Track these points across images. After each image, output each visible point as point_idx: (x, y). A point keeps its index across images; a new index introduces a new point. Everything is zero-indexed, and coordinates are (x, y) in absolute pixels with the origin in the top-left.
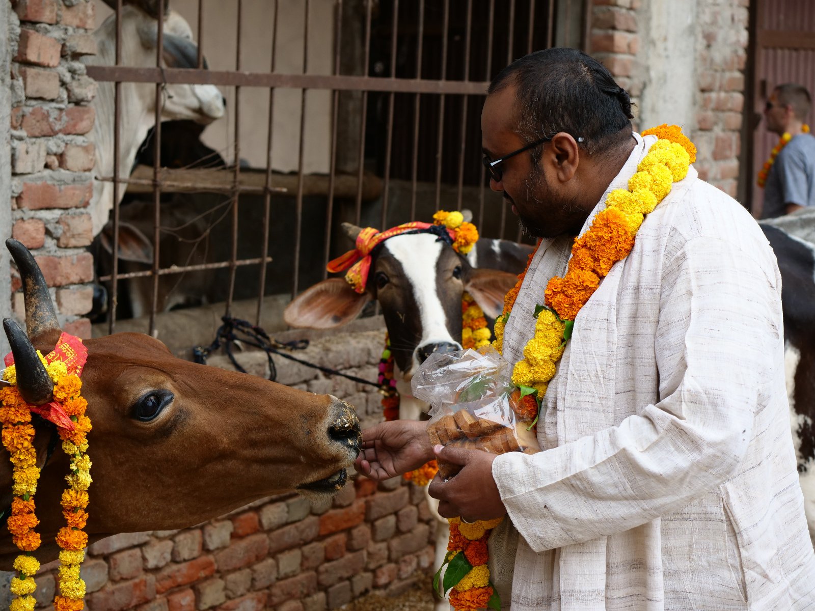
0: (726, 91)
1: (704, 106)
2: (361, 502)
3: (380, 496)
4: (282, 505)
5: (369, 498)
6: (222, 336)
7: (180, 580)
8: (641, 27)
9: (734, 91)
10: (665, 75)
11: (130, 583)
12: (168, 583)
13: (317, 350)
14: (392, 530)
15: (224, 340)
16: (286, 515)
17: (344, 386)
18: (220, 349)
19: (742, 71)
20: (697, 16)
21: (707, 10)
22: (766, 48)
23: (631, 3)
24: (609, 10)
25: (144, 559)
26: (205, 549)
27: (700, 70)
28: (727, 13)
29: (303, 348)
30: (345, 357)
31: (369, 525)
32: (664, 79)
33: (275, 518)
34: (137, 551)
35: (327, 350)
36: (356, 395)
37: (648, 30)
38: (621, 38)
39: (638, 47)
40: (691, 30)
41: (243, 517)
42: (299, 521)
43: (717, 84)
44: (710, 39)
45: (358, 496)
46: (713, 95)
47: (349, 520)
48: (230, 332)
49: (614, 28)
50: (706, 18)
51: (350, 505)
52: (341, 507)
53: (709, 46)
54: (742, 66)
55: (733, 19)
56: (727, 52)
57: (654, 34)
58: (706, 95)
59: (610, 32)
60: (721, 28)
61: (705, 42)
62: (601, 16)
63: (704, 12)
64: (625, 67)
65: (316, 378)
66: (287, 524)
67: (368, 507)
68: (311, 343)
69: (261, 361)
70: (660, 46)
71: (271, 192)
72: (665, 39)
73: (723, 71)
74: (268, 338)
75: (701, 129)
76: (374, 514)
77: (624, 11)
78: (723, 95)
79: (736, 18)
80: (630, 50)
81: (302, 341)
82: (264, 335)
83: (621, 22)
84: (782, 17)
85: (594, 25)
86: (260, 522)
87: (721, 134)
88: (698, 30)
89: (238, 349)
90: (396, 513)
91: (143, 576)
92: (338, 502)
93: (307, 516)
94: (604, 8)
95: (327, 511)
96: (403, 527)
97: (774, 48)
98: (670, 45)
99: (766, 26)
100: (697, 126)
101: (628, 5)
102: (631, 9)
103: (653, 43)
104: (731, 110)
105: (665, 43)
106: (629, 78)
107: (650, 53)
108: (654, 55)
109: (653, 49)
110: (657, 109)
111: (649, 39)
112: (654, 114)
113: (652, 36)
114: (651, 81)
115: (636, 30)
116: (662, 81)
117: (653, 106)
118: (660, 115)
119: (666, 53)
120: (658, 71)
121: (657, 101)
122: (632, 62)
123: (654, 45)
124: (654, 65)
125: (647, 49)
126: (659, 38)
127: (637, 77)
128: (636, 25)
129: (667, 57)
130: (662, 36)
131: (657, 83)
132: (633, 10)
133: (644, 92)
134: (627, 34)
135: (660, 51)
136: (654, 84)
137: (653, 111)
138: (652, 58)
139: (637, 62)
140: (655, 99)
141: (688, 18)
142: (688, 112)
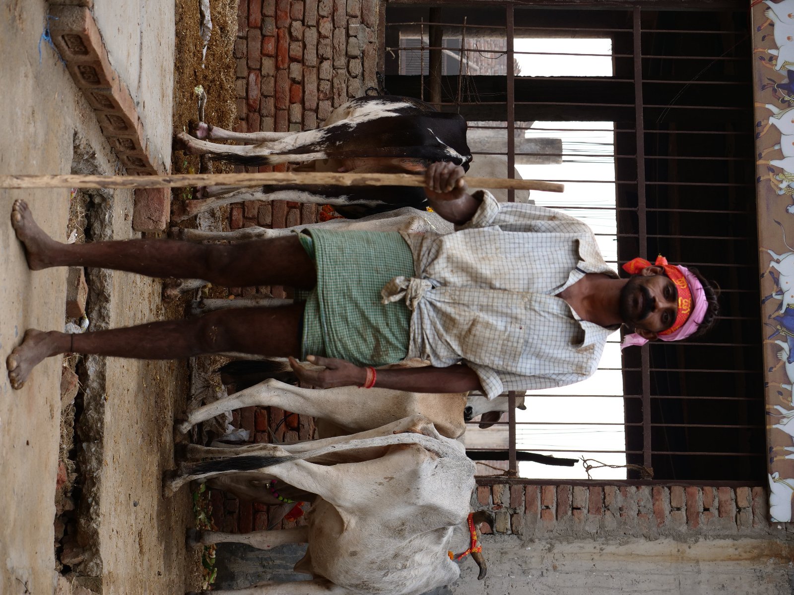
7: (281, 41)
8: (561, 526)
10: (529, 570)
11: (288, 11)
12: (281, 35)
23: (577, 508)
25: (296, 20)
26: (293, 60)
32: (525, 568)
34: (301, 18)
37: (560, 538)
38: (551, 493)
39: (547, 521)
57: (557, 549)
64: (532, 502)
70: (549, 560)
80: (544, 510)
86: (295, 102)
91: (289, 21)
105: (551, 568)
106: (525, 512)
107: (544, 543)
108: (542, 550)
109: (547, 548)
110: (503, 561)
111: (553, 541)
112: (500, 554)
113: (555, 545)
114: (523, 546)
115: (559, 518)
116: (524, 565)
117: (506, 553)
118: (500, 567)
119: (545, 571)
120: (531, 558)
121: (509, 560)
122: (536, 514)
123: (550, 550)
124: (535, 550)
125: (547, 539)
126: (556, 556)
127: (526, 524)
128: (562, 517)
129: (542, 573)
130: (557, 563)
131: (523, 557)
132: (572, 513)
133: (515, 537)
134: (555, 505)
135: (545, 561)
136: (522, 552)
137: (502, 553)
138: (540, 546)
139: (536, 522)
140: (510, 556)
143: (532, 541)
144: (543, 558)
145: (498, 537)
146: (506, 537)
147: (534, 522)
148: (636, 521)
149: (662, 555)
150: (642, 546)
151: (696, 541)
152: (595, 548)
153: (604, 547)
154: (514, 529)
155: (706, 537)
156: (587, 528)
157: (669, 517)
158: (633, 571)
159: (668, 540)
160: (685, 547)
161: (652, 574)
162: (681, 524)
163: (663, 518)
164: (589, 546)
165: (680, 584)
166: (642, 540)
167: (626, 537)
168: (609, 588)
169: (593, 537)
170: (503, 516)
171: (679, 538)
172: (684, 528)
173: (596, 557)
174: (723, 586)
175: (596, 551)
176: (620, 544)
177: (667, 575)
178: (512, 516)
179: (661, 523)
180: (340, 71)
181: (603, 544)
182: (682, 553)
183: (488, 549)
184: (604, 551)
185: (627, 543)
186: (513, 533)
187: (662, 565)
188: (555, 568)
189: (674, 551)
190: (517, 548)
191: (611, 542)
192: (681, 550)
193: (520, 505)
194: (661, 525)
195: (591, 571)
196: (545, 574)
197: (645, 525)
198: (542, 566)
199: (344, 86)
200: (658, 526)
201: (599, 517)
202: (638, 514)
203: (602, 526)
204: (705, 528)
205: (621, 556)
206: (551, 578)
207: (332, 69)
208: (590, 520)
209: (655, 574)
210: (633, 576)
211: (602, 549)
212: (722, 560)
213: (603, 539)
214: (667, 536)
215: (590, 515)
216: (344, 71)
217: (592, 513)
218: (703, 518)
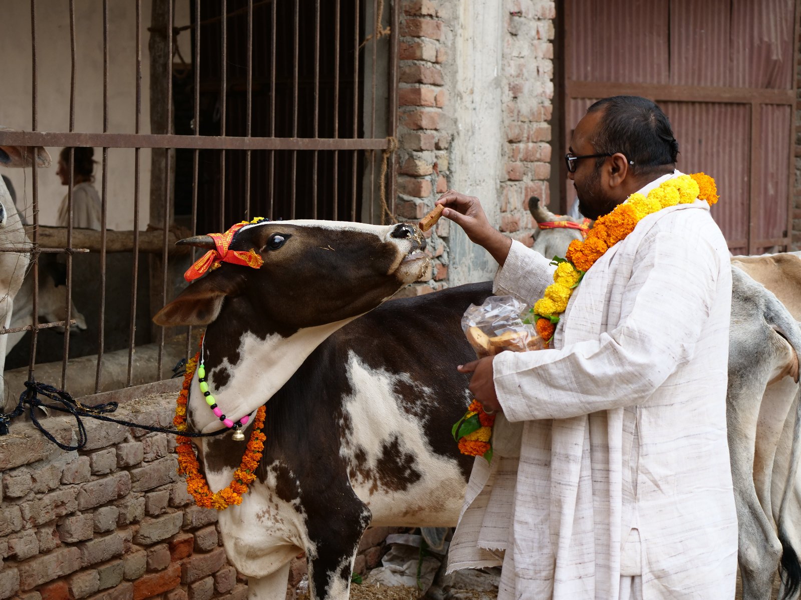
0: (533, 142)
1: (513, 157)
2: (177, 565)
3: (196, 557)
4: (94, 572)
5: (185, 560)
6: (25, 402)
8: (447, 80)
9: (541, 141)
10: (473, 127)
13: (125, 412)
14: (211, 592)
15: (27, 405)
16: (98, 582)
17: (155, 448)
18: (24, 415)
19: (549, 122)
20: (503, 69)
21: (512, 63)
22: (575, 98)
23: (437, 57)
24: (415, 64)
27: (507, 122)
28: (533, 66)
29: (112, 411)
30: (155, 418)
31: (186, 588)
32: (472, 131)
33: (86, 587)
35: (137, 412)
36: (168, 456)
37: (454, 83)
38: (427, 91)
39: (444, 100)
40: (497, 83)
41: (51, 587)
42: (112, 587)
43: (525, 135)
44: (516, 92)
45: (173, 560)
46: (522, 146)
47: (165, 584)
48: (34, 397)
49: (420, 82)
50: (512, 70)
51: (166, 568)
52: (156, 571)
53: (515, 98)
54: (549, 117)
55: (538, 71)
56: (534, 103)
57: (461, 87)
58: (515, 145)
59: (417, 85)
60: (527, 80)
61: (512, 95)
62: (407, 70)
63: (509, 66)
64: (432, 119)
65: (126, 440)
66: (99, 591)
67: (184, 570)
68: (119, 405)
69: (67, 426)
70: (467, 98)
71: (73, 253)
72: (472, 92)
73: (530, 122)
74: (74, 402)
75: (510, 180)
76: (191, 577)
77: (430, 64)
78: (531, 145)
79: (541, 70)
80: (437, 104)
81: (110, 404)
82: (69, 399)
83: (426, 76)
84: (589, 68)
85: (400, 80)
86: (70, 590)
87: (531, 184)
88: (504, 82)
89: (43, 415)
90: (214, 575)
92: (152, 567)
93: (121, 582)
94: (410, 62)
95: (141, 576)
96: (222, 589)
97: (583, 99)
98: (477, 98)
99: (574, 78)
100: (507, 177)
101: (434, 60)
102: (437, 63)
103: (460, 95)
104: (539, 160)
105: (472, 96)
106: (437, 130)
107: (457, 105)
108: (461, 108)
109: (460, 102)
110: (467, 161)
111: (456, 92)
112: (463, 165)
113: (459, 89)
114: (459, 134)
115: (442, 83)
116: (470, 133)
117: (462, 157)
118: (470, 166)
120: (465, 123)
121: (466, 153)
122: (439, 114)
123: (461, 98)
124: (461, 118)
125: (455, 101)
126: (465, 90)
127: (445, 129)
128: (441, 78)
129: (474, 109)
130: (468, 89)
131: (465, 134)
133: (453, 144)
134: (433, 87)
135: (467, 104)
136: (462, 136)
137: (462, 163)
138: (459, 111)
139: (444, 115)
140: (464, 151)
141: (494, 71)
142: (497, 162)
143: (455, 122)
144: (467, 108)
145: (453, 169)
146: (453, 157)
147: (442, 116)
152: (461, 35)
154: (448, 146)
156: (449, 45)
169: (455, 36)
170: (440, 161)
180: (28, 515)
183: (460, 181)
186: (449, 148)
193: (433, 137)
195: (474, 42)
196: (474, 106)
198: (470, 108)
199: (47, 499)
201: (442, 26)
205: (465, 2)
207: (25, 533)
211: (461, 26)
216: (26, 505)
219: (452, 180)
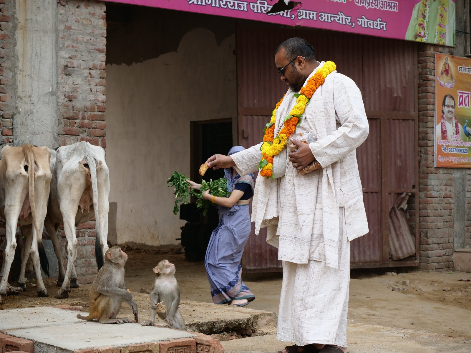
0: (88, 120)
8: (9, 91)
10: (31, 111)
20: (58, 89)
21: (67, 86)
27: (62, 110)
28: (86, 88)
37: (15, 92)
39: (7, 99)
40: (53, 94)
43: (81, 117)
44: (71, 98)
46: (78, 121)
50: (67, 89)
53: (71, 101)
55: (91, 90)
56: (88, 103)
58: (71, 120)
60: (81, 94)
61: (67, 99)
63: (64, 87)
73: (85, 111)
75: (67, 134)
78: (86, 121)
88: (60, 94)
105: (30, 98)
106: (2, 110)
107: (18, 101)
108: (21, 102)
109: (20, 100)
110: (27, 124)
111: (17, 96)
112: (23, 126)
113: (19, 95)
114: (19, 113)
115: (5, 92)
116: (29, 113)
117: (23, 122)
118: (29, 126)
119: (31, 102)
120: (25, 109)
121: (26, 121)
122: (3, 104)
123: (21, 99)
124: (21, 106)
125: (16, 100)
126: (24, 95)
127: (8, 110)
128: (5, 90)
129: (32, 103)
130: (28, 95)
131: (24, 113)
132: (2, 84)
133: (15, 117)
135: (26, 101)
136: (22, 114)
137: (23, 125)
138: (19, 104)
139: (6, 105)
140: (24, 120)
141: (50, 89)
142: (54, 126)
143: (17, 108)
144: (25, 103)
145: (15, 126)
146: (15, 122)
147: (7, 106)
148: (7, 50)
149: (23, 38)
150: (19, 48)
151: (17, 18)
152: (20, 74)
153: (19, 69)
154: (10, 117)
155: (15, 13)
156: (10, 77)
157: (5, 31)
158: (31, 55)
159: (16, 34)
160: (19, 25)
161: (32, 45)
162: (8, 26)
163: (6, 35)
164: (19, 77)
165: (37, 31)
166: (16, 48)
167: (15, 56)
168: (39, 69)
169: (15, 74)
170: (4, 123)
171: (15, 28)
172: (10, 24)
173: (24, 74)
174: (38, 8)
175: (21, 74)
176: (18, 60)
177: (33, 37)
178: (4, 118)
179: (8, 37)
181: (18, 69)
182: (22, 27)
183: (21, 132)
184: (22, 69)
185: (17, 56)
186: (12, 118)
187: (28, 39)
188: (30, 97)
189: (21, 31)
190: (20, 116)
191: (17, 65)
192: (21, 28)
194: (9, 37)
195: (31, 77)
196: (33, 102)
197: (9, 45)
198: (29, 103)
200: (10, 38)
201: (4, 70)
202: (4, 49)
203: (9, 69)
204: (10, 13)
205: (24, 61)
206: (35, 99)
208: (6, 75)
209: (32, 43)
210: (33, 55)
211: (21, 70)
212: (26, 6)
213: (15, 69)
214: (14, 34)
215: (4, 75)
217: (3, 73)
218: (5, 13)
219: (14, 131)
